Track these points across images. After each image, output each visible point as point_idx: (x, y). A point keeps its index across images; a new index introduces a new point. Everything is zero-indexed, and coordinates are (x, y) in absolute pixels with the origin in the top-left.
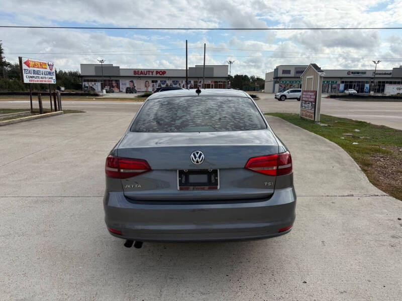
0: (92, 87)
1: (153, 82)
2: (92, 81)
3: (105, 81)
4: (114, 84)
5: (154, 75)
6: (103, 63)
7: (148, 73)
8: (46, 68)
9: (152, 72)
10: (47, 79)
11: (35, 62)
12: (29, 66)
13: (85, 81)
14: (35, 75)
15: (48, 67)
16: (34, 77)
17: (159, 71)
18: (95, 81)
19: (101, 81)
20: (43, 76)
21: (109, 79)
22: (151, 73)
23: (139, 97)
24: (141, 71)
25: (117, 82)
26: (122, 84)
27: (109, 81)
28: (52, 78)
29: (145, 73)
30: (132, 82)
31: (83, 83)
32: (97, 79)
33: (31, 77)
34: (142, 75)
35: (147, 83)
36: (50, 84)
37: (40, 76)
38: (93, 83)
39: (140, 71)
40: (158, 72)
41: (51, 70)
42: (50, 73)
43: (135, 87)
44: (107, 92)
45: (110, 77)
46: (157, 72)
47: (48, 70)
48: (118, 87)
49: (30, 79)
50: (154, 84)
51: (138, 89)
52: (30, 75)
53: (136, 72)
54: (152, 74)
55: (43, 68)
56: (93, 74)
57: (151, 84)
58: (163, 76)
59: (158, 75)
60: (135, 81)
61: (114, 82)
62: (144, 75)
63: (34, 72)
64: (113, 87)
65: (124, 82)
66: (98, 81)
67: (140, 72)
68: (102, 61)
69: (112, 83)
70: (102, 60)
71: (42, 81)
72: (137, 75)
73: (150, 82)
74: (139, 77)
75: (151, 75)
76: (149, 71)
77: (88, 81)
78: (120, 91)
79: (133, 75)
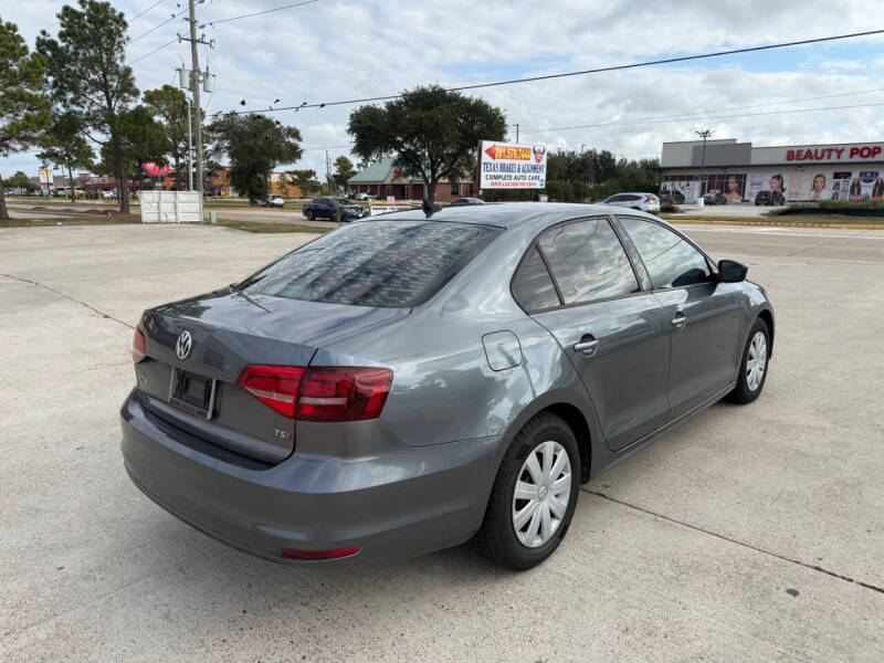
0: (678, 193)
1: (837, 176)
2: (682, 178)
3: (711, 177)
4: (733, 184)
5: (845, 157)
6: (707, 139)
7: (826, 153)
8: (528, 159)
9: (839, 152)
10: (527, 180)
11: (507, 148)
12: (493, 156)
13: (667, 179)
14: (503, 174)
15: (533, 156)
16: (499, 177)
17: (860, 147)
18: (690, 178)
19: (703, 177)
20: (522, 174)
21: (721, 173)
22: (834, 155)
23: (773, 214)
24: (809, 152)
25: (741, 180)
26: (752, 184)
27: (721, 177)
28: (537, 178)
29: (819, 155)
30: (779, 177)
31: (663, 184)
32: (695, 173)
33: (496, 177)
34: (808, 161)
35: (819, 180)
36: (531, 190)
37: (513, 175)
38: (684, 183)
39: (805, 150)
40: (855, 151)
41: (538, 161)
42: (534, 168)
43: (784, 190)
44: (706, 203)
45: (725, 168)
46: (852, 150)
47: (533, 162)
48: (741, 190)
49: (494, 181)
50: (841, 181)
51: (791, 194)
52: (493, 173)
53: (792, 153)
54: (839, 157)
55: (521, 159)
56: (687, 163)
57: (830, 181)
58: (870, 159)
59: (857, 158)
60: (785, 176)
61: (732, 180)
62: (815, 161)
63: (503, 168)
64: (728, 191)
65: (756, 180)
66: (697, 179)
67: (804, 153)
68: (705, 134)
69: (727, 183)
70: (707, 132)
71: (516, 184)
72: (795, 162)
73: (829, 175)
74: (800, 166)
75: (834, 159)
76: (829, 150)
77: (674, 179)
78: (743, 201)
79: (784, 161)
